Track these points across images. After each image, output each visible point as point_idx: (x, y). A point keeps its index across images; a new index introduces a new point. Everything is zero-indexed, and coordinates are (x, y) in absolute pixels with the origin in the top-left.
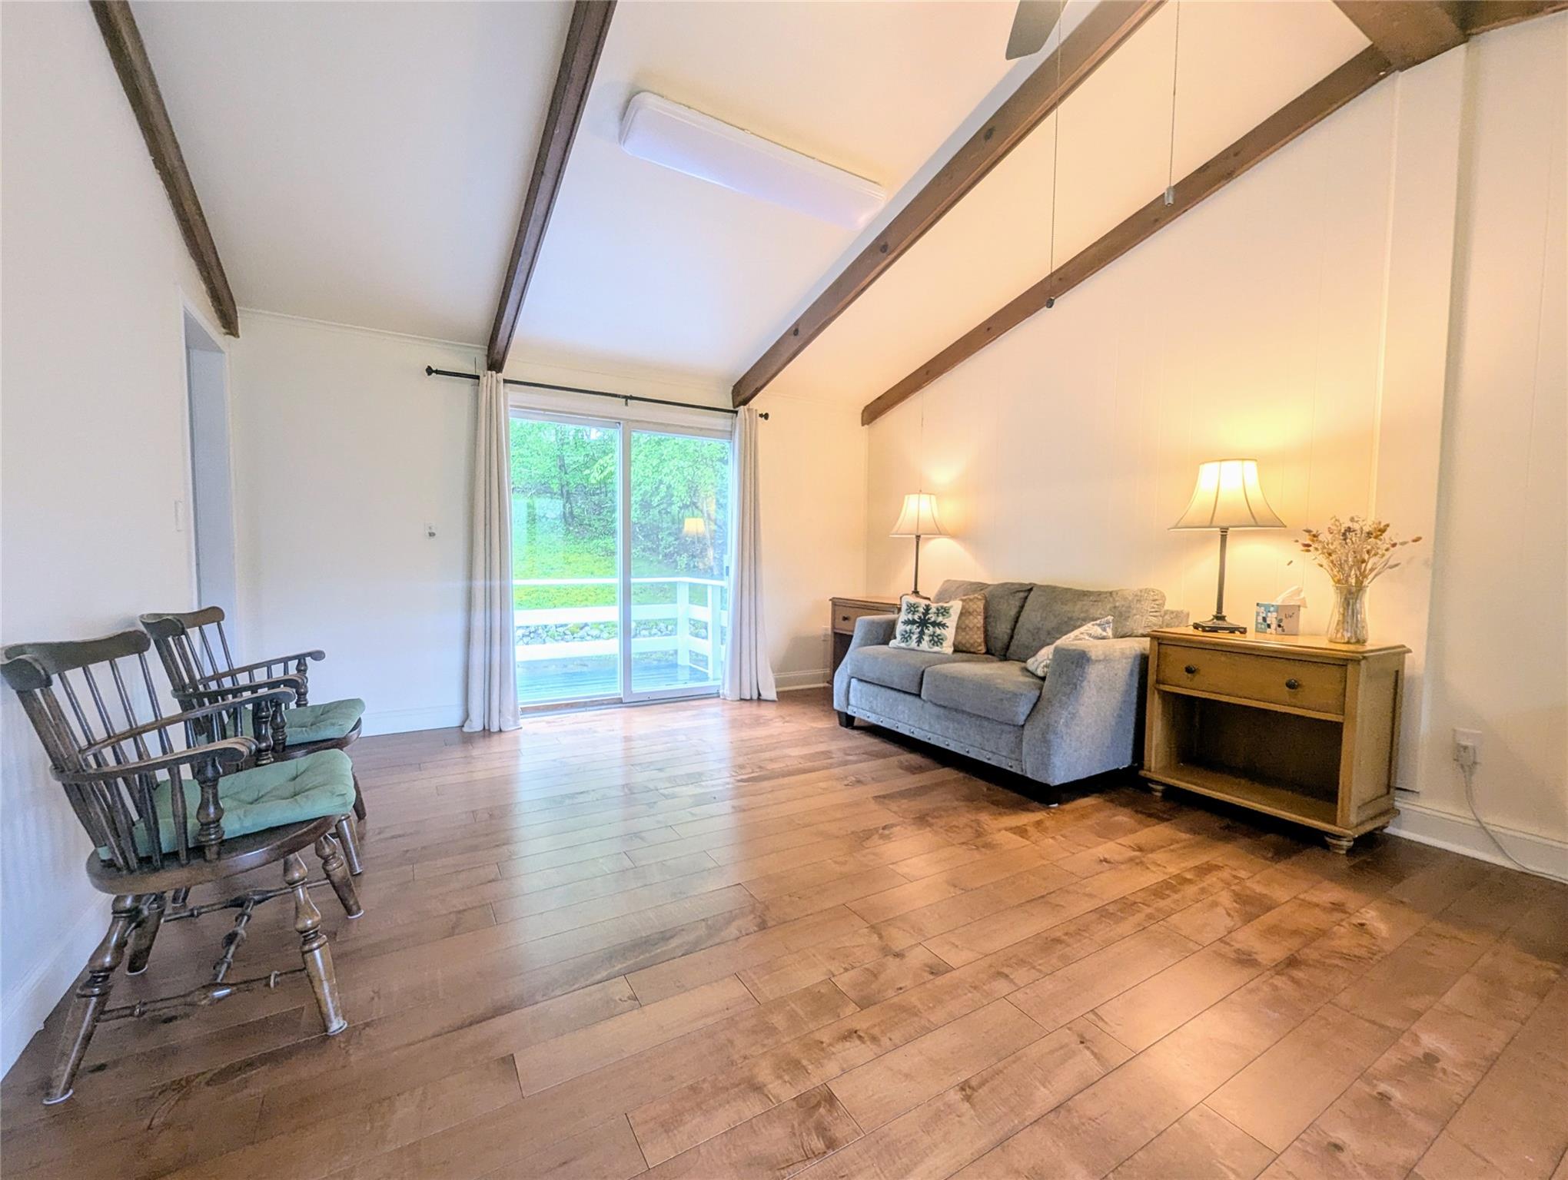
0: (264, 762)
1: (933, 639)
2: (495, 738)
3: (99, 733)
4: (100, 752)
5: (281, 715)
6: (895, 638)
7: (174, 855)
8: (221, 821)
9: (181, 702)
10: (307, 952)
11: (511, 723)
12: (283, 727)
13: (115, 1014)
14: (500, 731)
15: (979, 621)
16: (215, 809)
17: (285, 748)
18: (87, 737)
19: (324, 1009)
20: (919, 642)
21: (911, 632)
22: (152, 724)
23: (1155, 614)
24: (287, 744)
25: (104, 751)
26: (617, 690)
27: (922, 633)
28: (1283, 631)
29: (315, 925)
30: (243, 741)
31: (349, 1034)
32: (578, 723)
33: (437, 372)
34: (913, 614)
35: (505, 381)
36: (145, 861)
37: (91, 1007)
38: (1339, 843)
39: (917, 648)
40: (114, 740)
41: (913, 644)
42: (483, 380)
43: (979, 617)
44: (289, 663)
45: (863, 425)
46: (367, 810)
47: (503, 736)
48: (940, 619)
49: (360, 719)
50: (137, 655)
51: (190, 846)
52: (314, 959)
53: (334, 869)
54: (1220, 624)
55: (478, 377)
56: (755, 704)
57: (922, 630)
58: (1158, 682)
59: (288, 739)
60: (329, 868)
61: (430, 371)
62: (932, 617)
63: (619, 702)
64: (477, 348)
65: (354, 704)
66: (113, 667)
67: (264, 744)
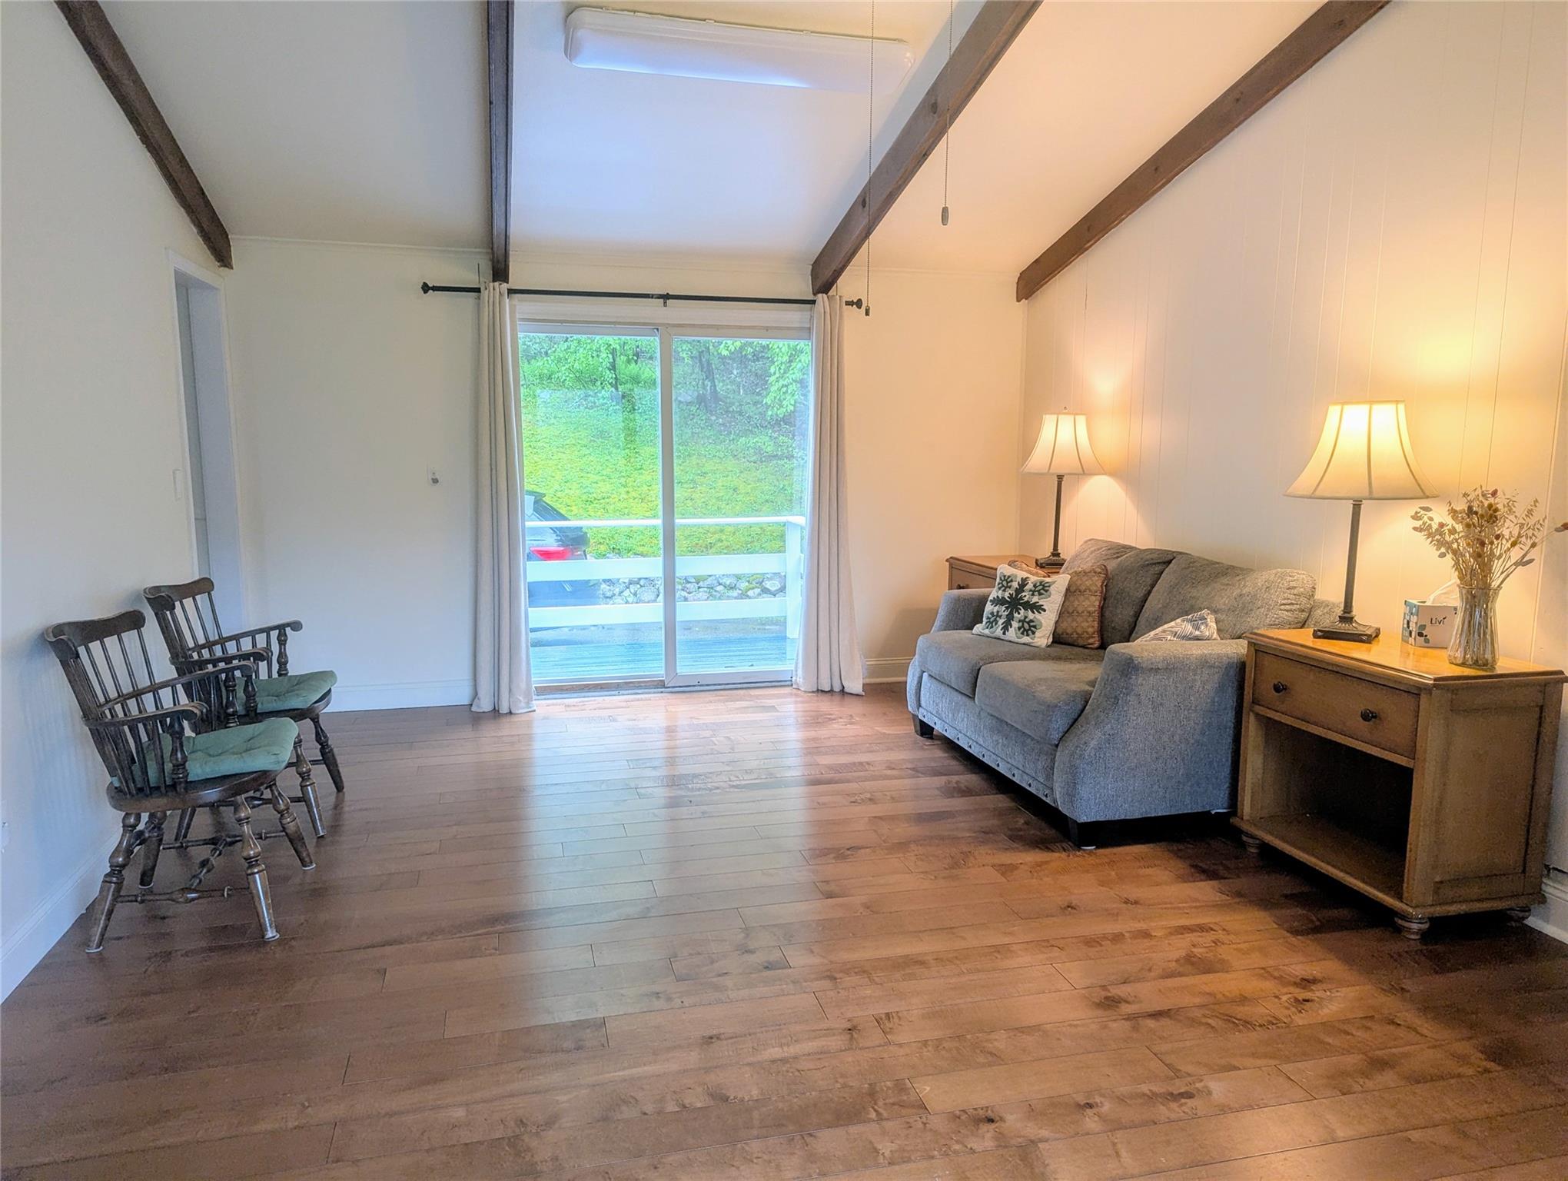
0: (231, 725)
1: (1023, 626)
2: (504, 720)
3: (113, 694)
4: (113, 708)
5: (252, 684)
6: (981, 622)
7: (158, 788)
8: (187, 764)
9: (177, 669)
10: (250, 875)
11: (523, 705)
12: (254, 695)
13: (127, 899)
14: (510, 713)
15: (1093, 603)
16: (181, 754)
17: (257, 714)
18: (105, 696)
19: (262, 921)
20: (1005, 629)
21: (997, 616)
22: (149, 687)
23: (1288, 607)
24: (258, 711)
25: (115, 706)
26: (656, 669)
27: (1010, 618)
28: (1427, 641)
29: (256, 855)
30: (197, 705)
31: (280, 942)
32: (600, 709)
33: (435, 289)
34: (1004, 591)
35: (511, 292)
36: (140, 790)
37: (112, 890)
38: (1407, 924)
39: (1002, 637)
40: (123, 698)
41: (999, 632)
42: (485, 294)
43: (1093, 598)
44: (271, 632)
45: (1018, 300)
46: (346, 784)
47: (515, 719)
48: (1035, 599)
49: (330, 690)
50: (136, 631)
51: (168, 783)
52: (255, 881)
53: (289, 823)
54: (1345, 627)
55: (478, 290)
56: (837, 698)
57: (1011, 614)
58: (1255, 702)
59: (259, 706)
60: (284, 821)
61: (426, 288)
62: (1026, 596)
63: (660, 685)
64: (479, 253)
65: (326, 676)
66: (120, 639)
67: (232, 710)
